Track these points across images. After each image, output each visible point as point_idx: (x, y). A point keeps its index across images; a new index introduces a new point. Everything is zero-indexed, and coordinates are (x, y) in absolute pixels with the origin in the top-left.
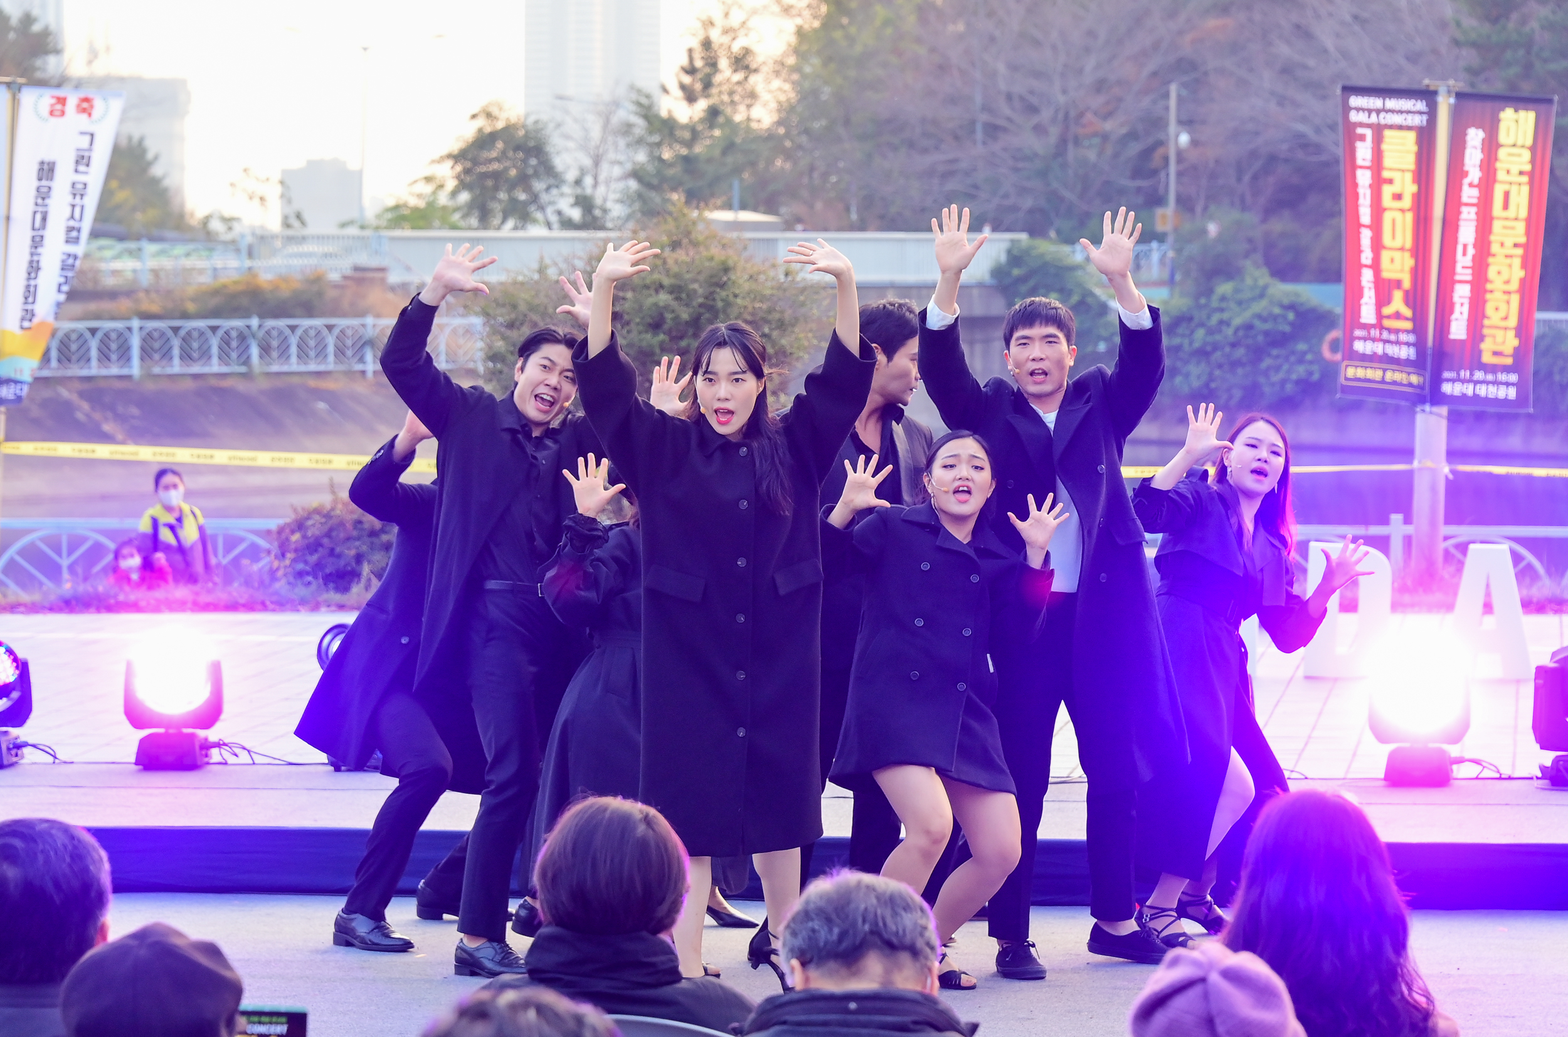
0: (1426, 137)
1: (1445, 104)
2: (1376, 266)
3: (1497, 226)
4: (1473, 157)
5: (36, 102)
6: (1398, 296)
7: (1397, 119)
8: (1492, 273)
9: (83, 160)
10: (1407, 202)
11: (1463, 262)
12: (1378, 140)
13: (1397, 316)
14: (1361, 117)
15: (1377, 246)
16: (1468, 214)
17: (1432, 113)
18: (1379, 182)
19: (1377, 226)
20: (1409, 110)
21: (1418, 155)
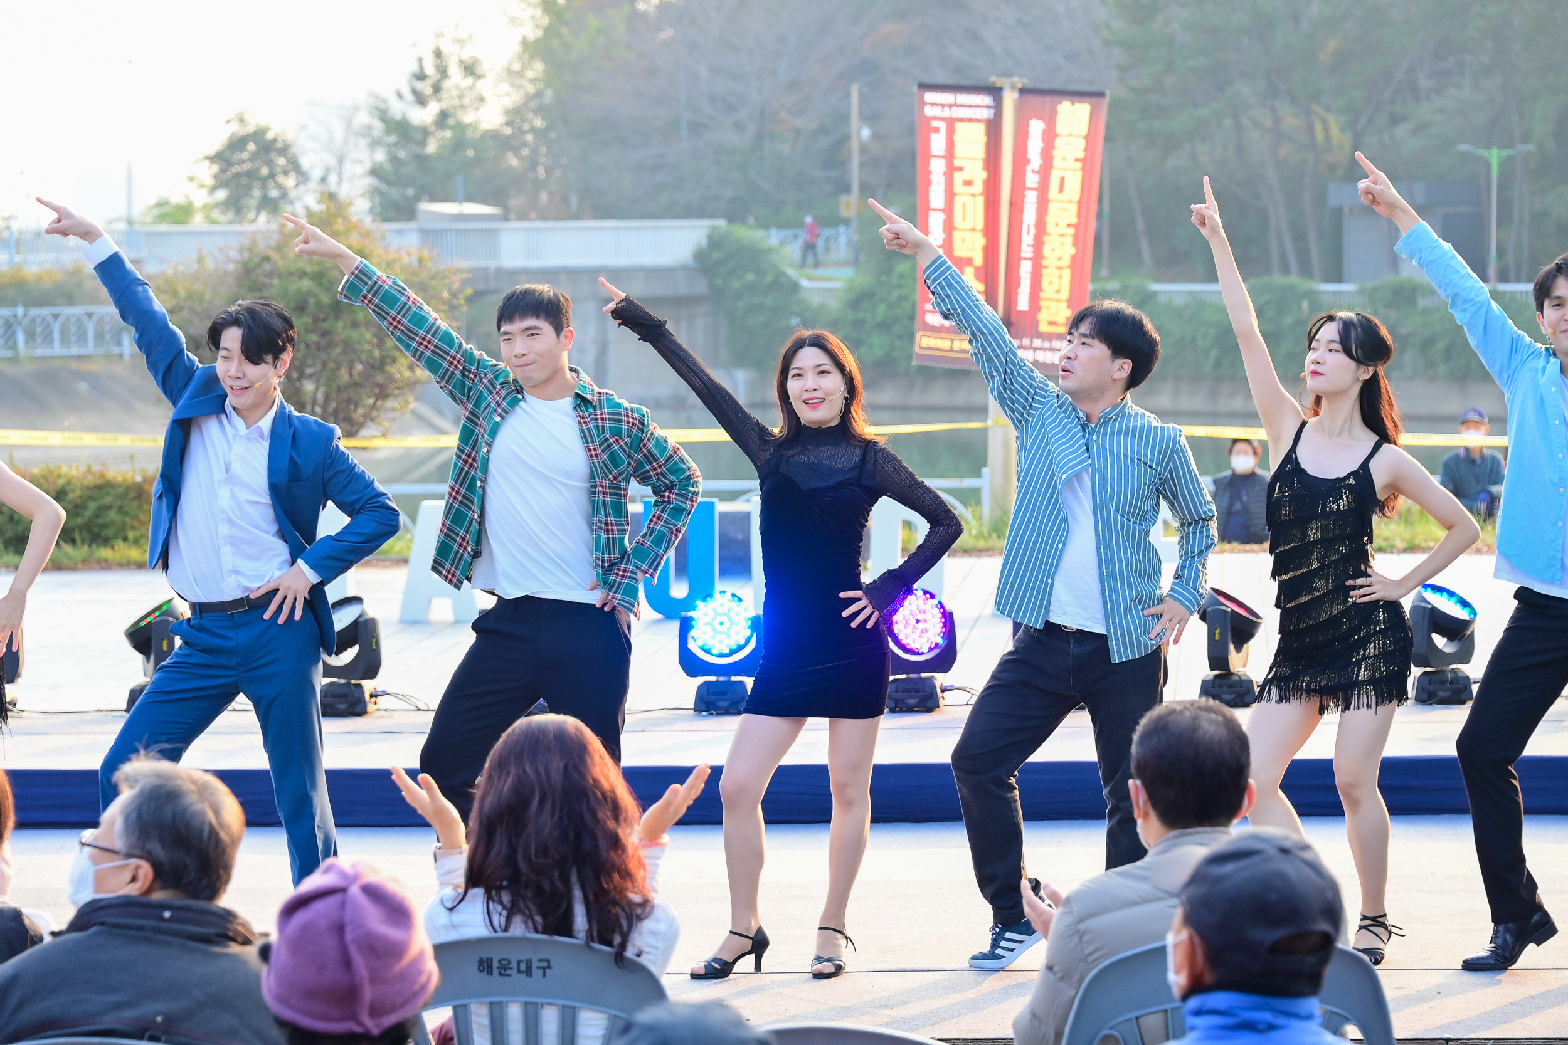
0: (993, 128)
1: (1010, 99)
2: (948, 246)
3: (1053, 207)
4: (1034, 147)
7: (967, 113)
8: (1048, 250)
10: (978, 188)
11: (1027, 241)
12: (951, 132)
14: (935, 112)
15: (949, 227)
16: (1031, 198)
17: (998, 107)
18: (951, 170)
19: (949, 209)
20: (978, 105)
21: (989, 146)
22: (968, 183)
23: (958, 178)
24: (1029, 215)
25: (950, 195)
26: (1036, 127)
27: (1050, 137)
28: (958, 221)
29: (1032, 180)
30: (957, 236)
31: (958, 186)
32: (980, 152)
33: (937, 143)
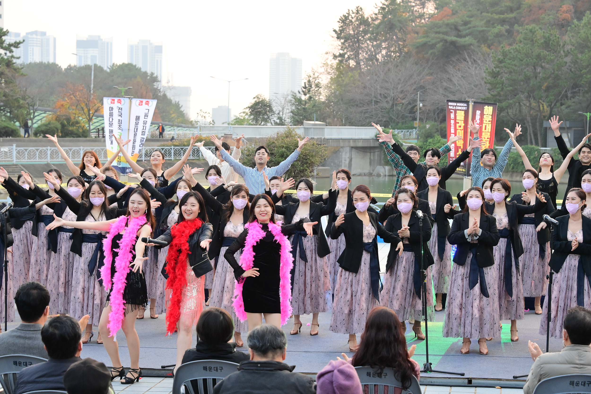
0: (466, 112)
1: (471, 104)
5: (136, 102)
12: (455, 113)
17: (468, 107)
18: (456, 123)
20: (462, 106)
21: (465, 117)
23: (458, 125)
25: (456, 130)
26: (478, 112)
27: (482, 115)
31: (458, 128)
32: (463, 118)
33: (452, 116)
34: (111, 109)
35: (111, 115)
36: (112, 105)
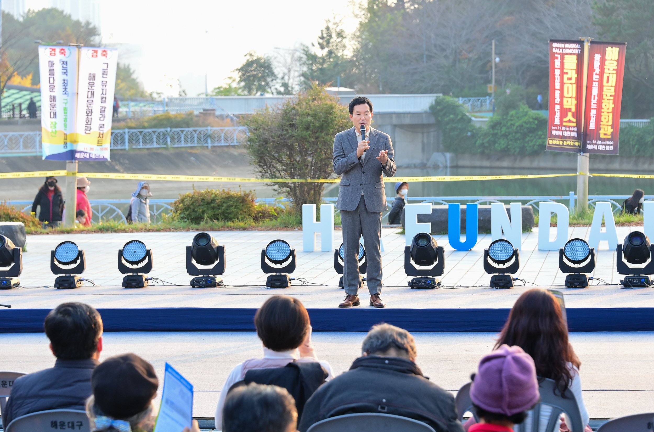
0: (580, 57)
1: (587, 46)
2: (561, 104)
3: (605, 88)
4: (597, 64)
5: (86, 52)
6: (570, 114)
7: (570, 51)
8: (603, 106)
9: (105, 73)
10: (574, 81)
11: (594, 102)
12: (562, 59)
13: (570, 121)
14: (557, 51)
15: (562, 96)
16: (595, 85)
17: (582, 49)
18: (562, 74)
19: (562, 90)
20: (574, 48)
21: (578, 64)
22: (570, 79)
23: (566, 77)
24: (595, 91)
25: (562, 84)
26: (597, 57)
27: (603, 61)
28: (565, 94)
29: (596, 77)
30: (565, 100)
31: (565, 80)
32: (574, 66)
33: (557, 63)
34: (51, 64)
35: (52, 73)
36: (52, 58)
